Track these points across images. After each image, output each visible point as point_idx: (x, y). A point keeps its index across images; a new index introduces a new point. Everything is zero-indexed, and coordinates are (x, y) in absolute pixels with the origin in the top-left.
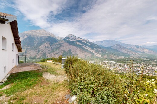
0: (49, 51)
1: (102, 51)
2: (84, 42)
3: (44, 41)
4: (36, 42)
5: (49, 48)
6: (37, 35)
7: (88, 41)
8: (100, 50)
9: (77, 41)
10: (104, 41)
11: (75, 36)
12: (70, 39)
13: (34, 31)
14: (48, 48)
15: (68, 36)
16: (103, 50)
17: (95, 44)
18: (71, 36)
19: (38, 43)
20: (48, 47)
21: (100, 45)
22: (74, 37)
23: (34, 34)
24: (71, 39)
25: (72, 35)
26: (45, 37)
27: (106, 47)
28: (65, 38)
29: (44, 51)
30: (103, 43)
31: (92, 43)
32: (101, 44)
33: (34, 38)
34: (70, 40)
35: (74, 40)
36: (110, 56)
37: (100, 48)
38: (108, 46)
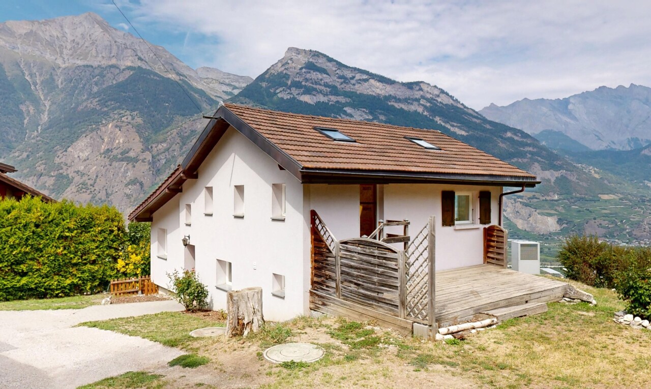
0: (133, 182)
1: (562, 181)
2: (413, 108)
3: (93, 104)
4: (39, 112)
5: (135, 160)
6: (49, 56)
7: (443, 99)
8: (550, 175)
9: (353, 106)
10: (585, 96)
11: (340, 65)
12: (297, 85)
13: (22, 28)
14: (130, 160)
15: (284, 63)
16: (573, 178)
17: (507, 129)
18: (303, 59)
19: (51, 125)
20: (125, 157)
21: (548, 133)
22: (330, 66)
23: (23, 50)
24: (308, 91)
25: (317, 54)
26: (102, 71)
27: (596, 146)
28: (261, 78)
29: (101, 182)
30: (569, 114)
31: (477, 115)
32: (556, 122)
33: (25, 86)
34: (295, 91)
35: (334, 91)
36: (638, 225)
37: (551, 161)
38: (619, 141)
